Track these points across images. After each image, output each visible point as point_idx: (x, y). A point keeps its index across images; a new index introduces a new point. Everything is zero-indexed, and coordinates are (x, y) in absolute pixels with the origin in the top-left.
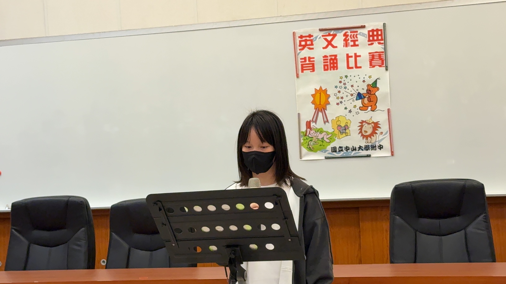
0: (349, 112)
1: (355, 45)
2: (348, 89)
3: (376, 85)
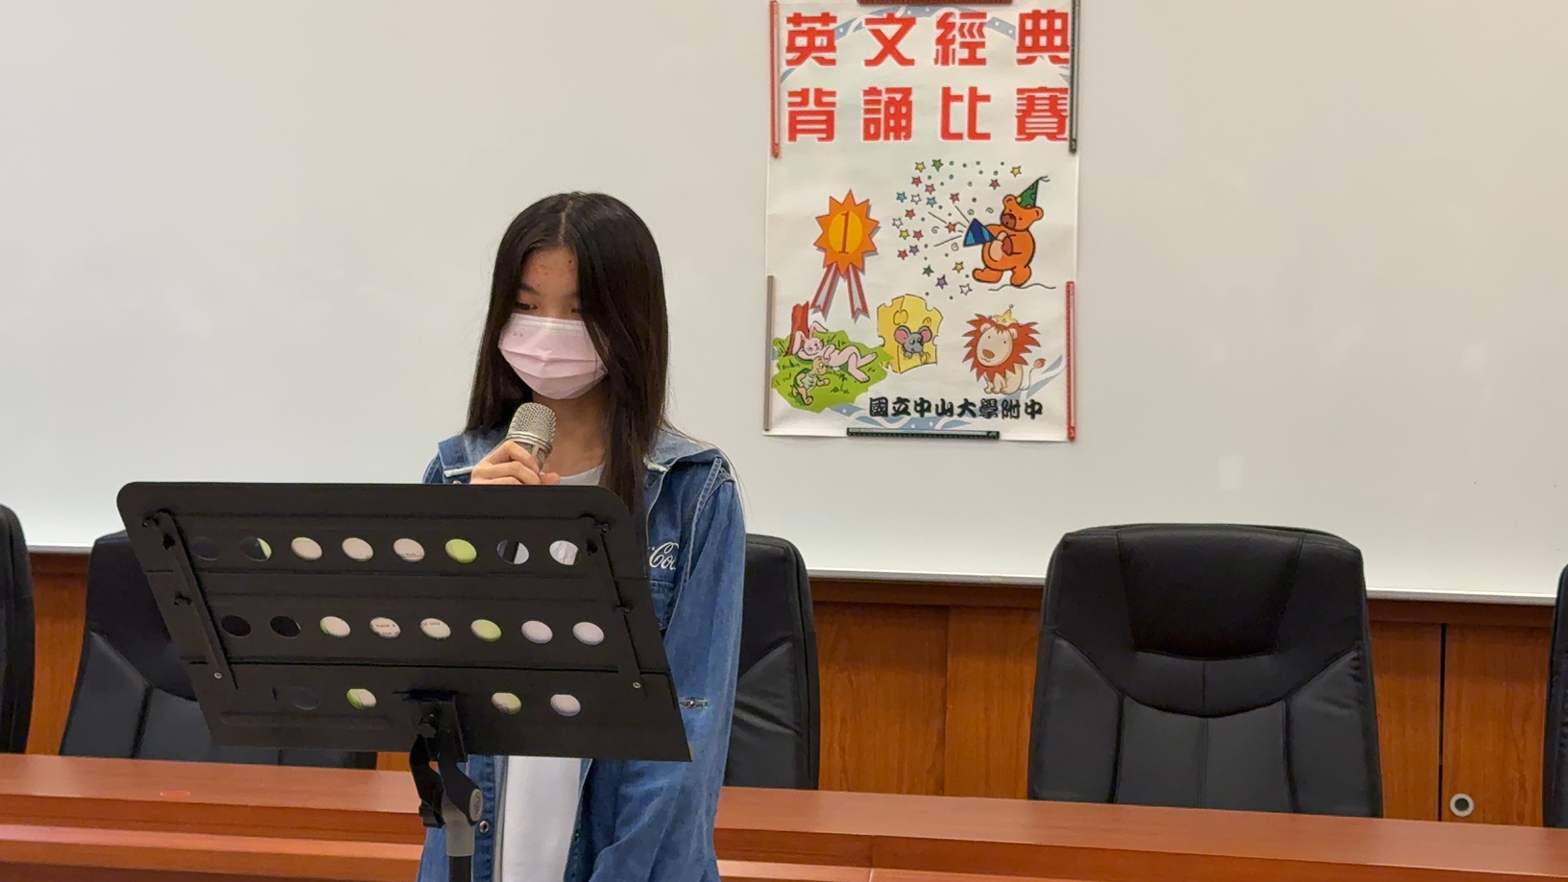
0: (938, 284)
1: (973, 60)
2: (941, 207)
3: (1035, 200)
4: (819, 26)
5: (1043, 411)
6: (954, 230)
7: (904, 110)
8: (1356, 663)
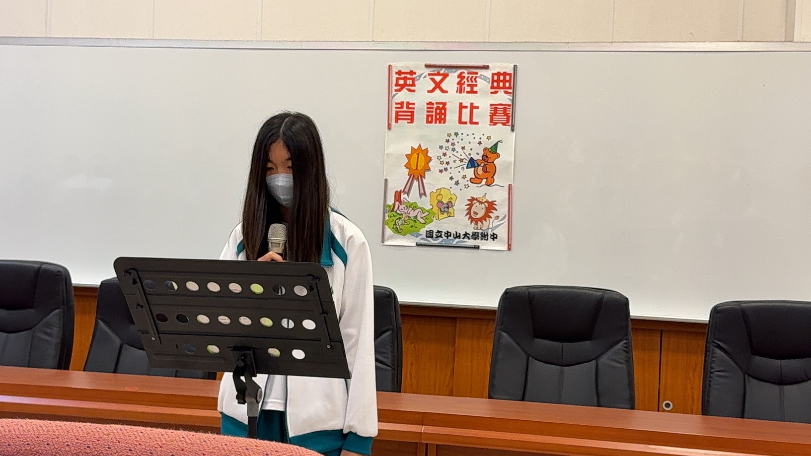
0: (455, 184)
1: (472, 92)
2: (457, 152)
3: (496, 150)
4: (408, 76)
5: (498, 237)
6: (463, 162)
7: (443, 111)
8: (625, 345)
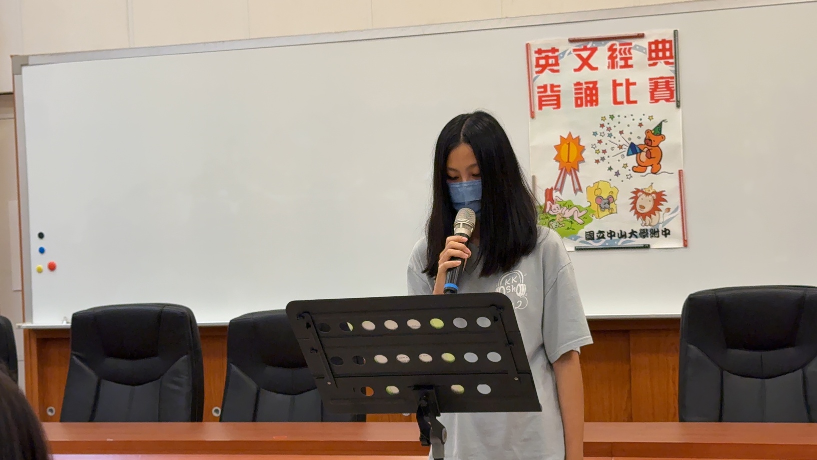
0: (616, 175)
1: (627, 66)
2: (615, 138)
3: (661, 131)
4: (550, 54)
5: (671, 233)
6: (622, 148)
7: (594, 92)
